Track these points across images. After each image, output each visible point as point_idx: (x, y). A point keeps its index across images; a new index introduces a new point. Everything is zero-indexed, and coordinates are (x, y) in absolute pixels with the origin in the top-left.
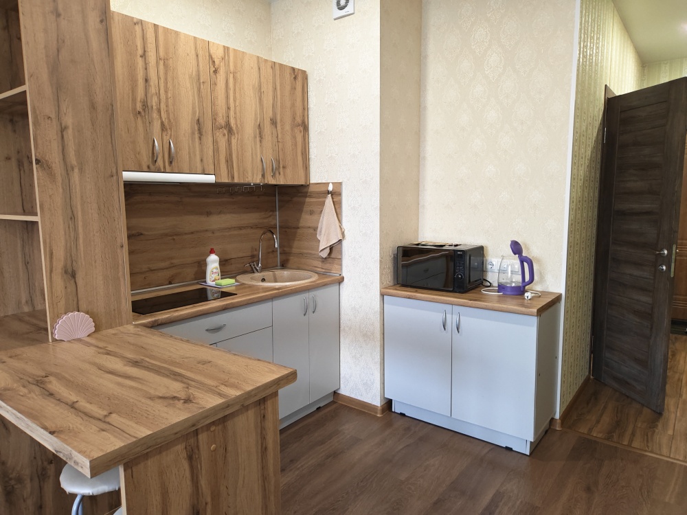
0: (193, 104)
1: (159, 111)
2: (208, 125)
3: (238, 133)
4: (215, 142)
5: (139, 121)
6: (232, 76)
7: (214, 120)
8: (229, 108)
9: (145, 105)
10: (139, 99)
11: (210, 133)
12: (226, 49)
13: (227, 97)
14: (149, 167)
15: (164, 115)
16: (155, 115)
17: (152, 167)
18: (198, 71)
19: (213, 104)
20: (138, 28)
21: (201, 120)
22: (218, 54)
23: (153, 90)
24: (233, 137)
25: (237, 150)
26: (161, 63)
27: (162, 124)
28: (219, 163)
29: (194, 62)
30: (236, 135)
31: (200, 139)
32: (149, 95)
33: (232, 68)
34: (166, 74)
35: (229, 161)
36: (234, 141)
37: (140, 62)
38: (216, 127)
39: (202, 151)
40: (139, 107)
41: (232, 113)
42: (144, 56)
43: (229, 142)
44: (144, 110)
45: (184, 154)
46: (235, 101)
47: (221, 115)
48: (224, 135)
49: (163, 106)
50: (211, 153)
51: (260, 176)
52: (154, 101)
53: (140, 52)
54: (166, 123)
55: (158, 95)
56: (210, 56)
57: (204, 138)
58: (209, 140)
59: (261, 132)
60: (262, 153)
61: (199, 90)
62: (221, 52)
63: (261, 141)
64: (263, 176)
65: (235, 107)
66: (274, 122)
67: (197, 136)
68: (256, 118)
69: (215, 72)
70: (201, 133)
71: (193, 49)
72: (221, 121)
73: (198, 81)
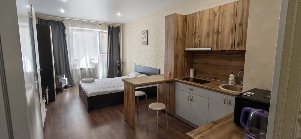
0: (207, 28)
1: (198, 33)
2: (211, 33)
3: (222, 33)
4: (213, 38)
5: (193, 36)
6: (221, 14)
7: (213, 31)
8: (219, 26)
9: (195, 32)
11: (212, 35)
12: (220, 7)
13: (219, 22)
14: (194, 47)
16: (197, 34)
18: (209, 18)
19: (213, 26)
21: (209, 32)
22: (216, 10)
23: (197, 28)
24: (219, 35)
25: (221, 39)
26: (200, 21)
27: (198, 36)
28: (213, 44)
29: (209, 16)
30: (221, 34)
31: (208, 38)
34: (200, 23)
35: (217, 43)
37: (195, 22)
38: (214, 33)
39: (208, 41)
41: (220, 27)
42: (196, 21)
43: (218, 37)
45: (203, 43)
46: (222, 22)
47: (216, 29)
48: (216, 35)
49: (199, 31)
50: (211, 41)
51: (230, 47)
52: (197, 31)
53: (195, 20)
54: (199, 36)
56: (214, 12)
58: (211, 38)
59: (233, 30)
60: (232, 38)
61: (209, 24)
62: (218, 9)
63: (232, 34)
64: (232, 47)
65: (221, 24)
66: (241, 25)
67: (207, 37)
68: (231, 26)
69: (215, 16)
70: (208, 36)
71: (208, 12)
72: (215, 31)
73: (209, 21)
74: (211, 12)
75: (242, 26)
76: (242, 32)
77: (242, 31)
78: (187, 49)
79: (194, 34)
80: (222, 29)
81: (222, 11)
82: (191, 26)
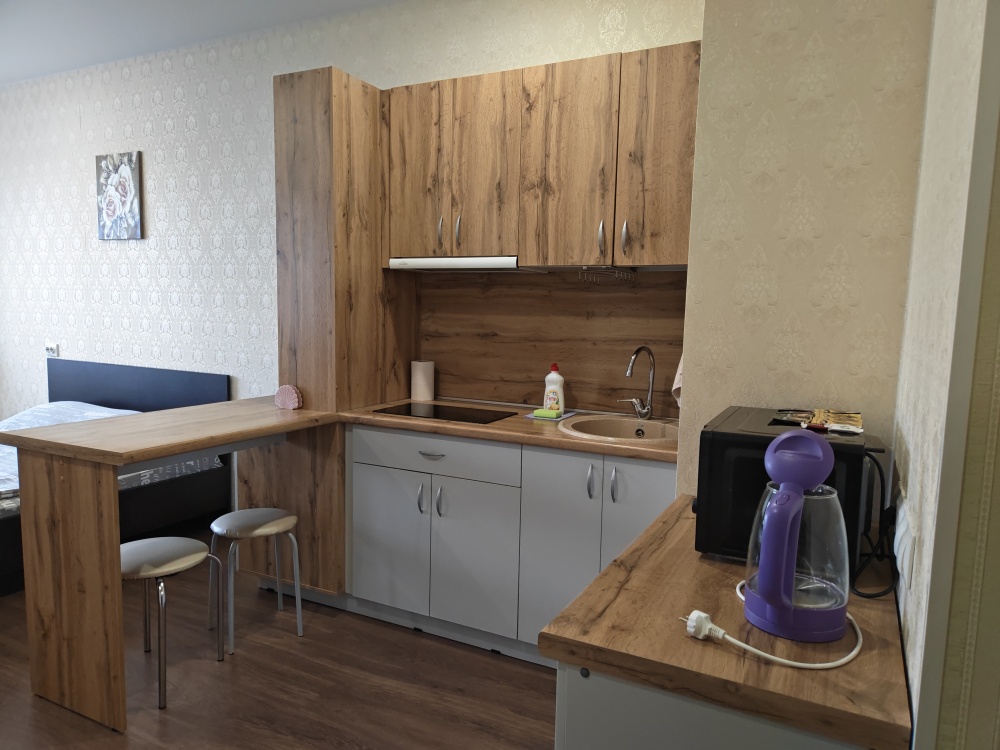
0: (494, 163)
1: (450, 183)
2: (512, 189)
3: (559, 191)
4: (522, 210)
5: (429, 198)
6: (556, 105)
7: (523, 177)
8: (547, 156)
9: (436, 180)
10: (430, 175)
11: (515, 198)
12: (550, 69)
13: (546, 140)
14: (434, 252)
15: (455, 186)
16: (445, 189)
17: (438, 251)
18: (504, 116)
19: (523, 156)
20: (434, 93)
21: (503, 183)
22: (533, 82)
23: (445, 159)
24: (550, 199)
25: (557, 217)
26: (457, 123)
27: (453, 198)
28: (525, 239)
29: (499, 107)
30: (557, 195)
31: (500, 208)
32: (440, 168)
34: (461, 135)
35: (541, 235)
36: (552, 204)
37: (434, 130)
38: (524, 188)
39: (500, 225)
40: (429, 184)
41: (552, 162)
42: (438, 123)
43: (544, 206)
44: (434, 186)
45: (477, 233)
46: (558, 142)
47: (533, 169)
48: (536, 197)
49: (455, 176)
50: (513, 225)
51: (597, 252)
52: (445, 174)
53: (435, 119)
54: (457, 197)
55: (451, 165)
56: (524, 89)
57: (505, 207)
58: (512, 209)
59: (606, 180)
60: (603, 215)
61: (503, 142)
62: (541, 76)
63: (603, 196)
64: (603, 253)
65: (558, 151)
66: (637, 158)
67: (495, 206)
68: (597, 159)
69: (529, 109)
70: (501, 201)
71: (499, 89)
72: (533, 177)
73: (503, 130)
74: (509, 90)
75: (642, 165)
76: (644, 190)
77: (643, 183)
78: (395, 263)
79: (432, 188)
80: (563, 172)
81: (557, 92)
82: (413, 147)
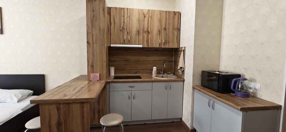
0: (137, 26)
1: (127, 29)
2: (141, 31)
3: (151, 33)
4: (143, 36)
5: (121, 32)
6: (150, 17)
8: (148, 26)
10: (121, 27)
12: (149, 10)
13: (148, 23)
14: (123, 43)
15: (128, 30)
16: (125, 30)
17: (124, 43)
18: (139, 18)
19: (143, 26)
20: (123, 10)
21: (139, 30)
22: (145, 12)
23: (125, 24)
25: (151, 38)
26: (128, 17)
29: (138, 16)
32: (124, 26)
33: (150, 15)
34: (129, 20)
35: (147, 41)
36: (150, 35)
37: (123, 18)
38: (144, 32)
39: (139, 39)
40: (121, 29)
41: (149, 28)
43: (148, 36)
44: (123, 29)
45: (133, 40)
46: (151, 24)
47: (146, 29)
48: (146, 34)
50: (142, 39)
51: (158, 45)
53: (123, 15)
54: (128, 32)
55: (127, 25)
56: (143, 13)
57: (140, 35)
59: (159, 32)
60: (160, 38)
61: (139, 23)
62: (147, 11)
63: (159, 35)
64: (160, 45)
65: (151, 26)
67: (137, 35)
68: (158, 29)
69: (145, 17)
71: (138, 12)
73: (139, 20)
74: (140, 13)
75: (166, 30)
76: (166, 35)
77: (166, 33)
78: (112, 45)
80: (152, 30)
